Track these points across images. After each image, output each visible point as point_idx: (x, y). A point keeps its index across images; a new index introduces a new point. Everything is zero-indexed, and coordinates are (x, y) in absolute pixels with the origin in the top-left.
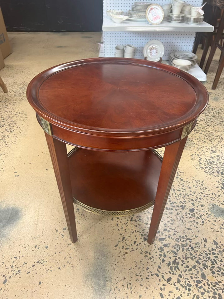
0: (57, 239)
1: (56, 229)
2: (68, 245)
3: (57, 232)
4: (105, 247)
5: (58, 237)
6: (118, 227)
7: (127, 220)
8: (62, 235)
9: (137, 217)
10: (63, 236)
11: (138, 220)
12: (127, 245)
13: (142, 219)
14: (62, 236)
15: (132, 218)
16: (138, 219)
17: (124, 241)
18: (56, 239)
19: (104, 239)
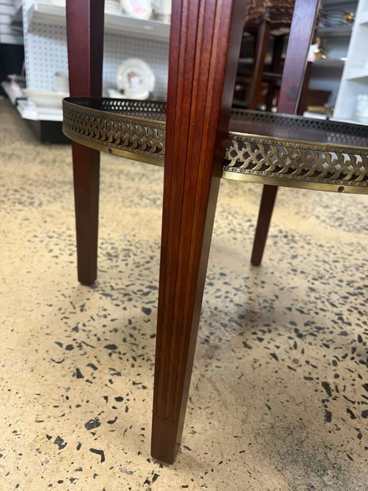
0: (77, 475)
1: (49, 438)
2: (147, 482)
3: (61, 447)
4: (296, 435)
5: (76, 466)
6: (280, 361)
7: (290, 338)
8: (92, 450)
9: (306, 325)
10: (101, 452)
11: (318, 332)
12: (354, 403)
13: (322, 326)
14: (99, 456)
15: (296, 331)
16: (315, 329)
17: (334, 394)
18: (72, 480)
19: (270, 408)
